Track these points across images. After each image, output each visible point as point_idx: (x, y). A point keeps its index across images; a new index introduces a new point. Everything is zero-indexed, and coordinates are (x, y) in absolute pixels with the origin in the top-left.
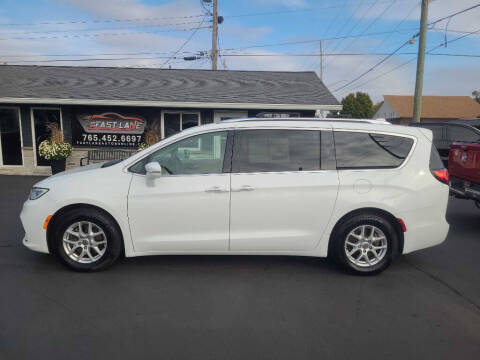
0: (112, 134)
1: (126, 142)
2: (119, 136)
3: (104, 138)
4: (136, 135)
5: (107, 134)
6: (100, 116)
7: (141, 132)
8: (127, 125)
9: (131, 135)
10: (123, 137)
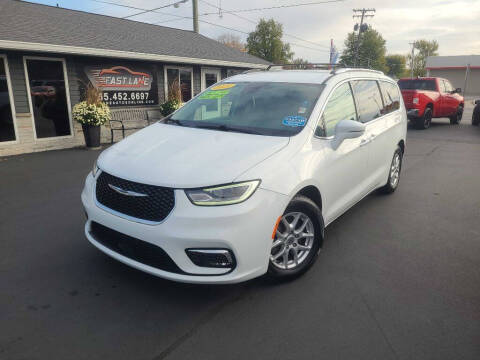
0: (123, 92)
1: (136, 100)
2: (129, 93)
3: (115, 97)
4: (144, 92)
5: (117, 92)
6: (110, 70)
7: (148, 89)
8: (136, 81)
9: (140, 92)
10: (132, 95)
